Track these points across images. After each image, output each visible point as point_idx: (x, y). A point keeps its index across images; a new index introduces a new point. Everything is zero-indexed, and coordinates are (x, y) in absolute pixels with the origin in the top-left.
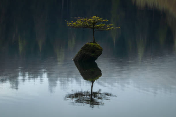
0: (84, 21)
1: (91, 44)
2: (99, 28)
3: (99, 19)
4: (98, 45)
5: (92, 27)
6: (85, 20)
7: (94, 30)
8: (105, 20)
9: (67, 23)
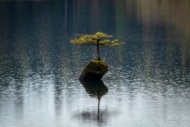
0: (87, 38)
1: (96, 61)
2: (103, 44)
3: (103, 36)
4: (103, 62)
5: (97, 43)
6: (88, 36)
7: (98, 46)
8: (109, 36)
9: (71, 41)
